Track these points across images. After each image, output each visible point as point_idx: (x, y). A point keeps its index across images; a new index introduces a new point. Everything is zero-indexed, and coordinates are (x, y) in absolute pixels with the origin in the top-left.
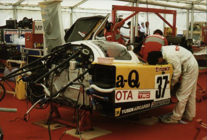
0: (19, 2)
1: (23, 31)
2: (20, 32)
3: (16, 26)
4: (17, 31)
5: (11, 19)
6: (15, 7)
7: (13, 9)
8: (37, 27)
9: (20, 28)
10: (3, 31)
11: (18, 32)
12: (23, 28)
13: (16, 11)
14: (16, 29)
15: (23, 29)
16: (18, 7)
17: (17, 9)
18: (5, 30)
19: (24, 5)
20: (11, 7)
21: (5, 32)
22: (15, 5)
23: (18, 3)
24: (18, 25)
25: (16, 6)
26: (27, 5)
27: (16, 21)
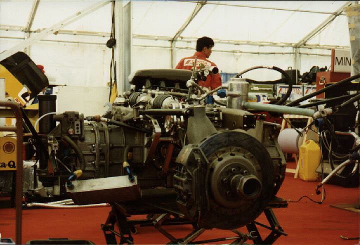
0: (305, 40)
1: (310, 88)
2: (305, 90)
3: (298, 80)
4: (299, 88)
5: (290, 69)
6: (298, 49)
7: (293, 53)
8: (339, 60)
9: (305, 84)
10: (276, 88)
11: (301, 90)
12: (310, 83)
13: (298, 57)
14: (298, 84)
15: (310, 86)
16: (302, 50)
17: (300, 53)
18: (278, 86)
19: (312, 46)
20: (290, 50)
21: (278, 89)
22: (297, 47)
23: (302, 42)
24: (301, 79)
25: (299, 47)
26: (317, 46)
27: (299, 72)
